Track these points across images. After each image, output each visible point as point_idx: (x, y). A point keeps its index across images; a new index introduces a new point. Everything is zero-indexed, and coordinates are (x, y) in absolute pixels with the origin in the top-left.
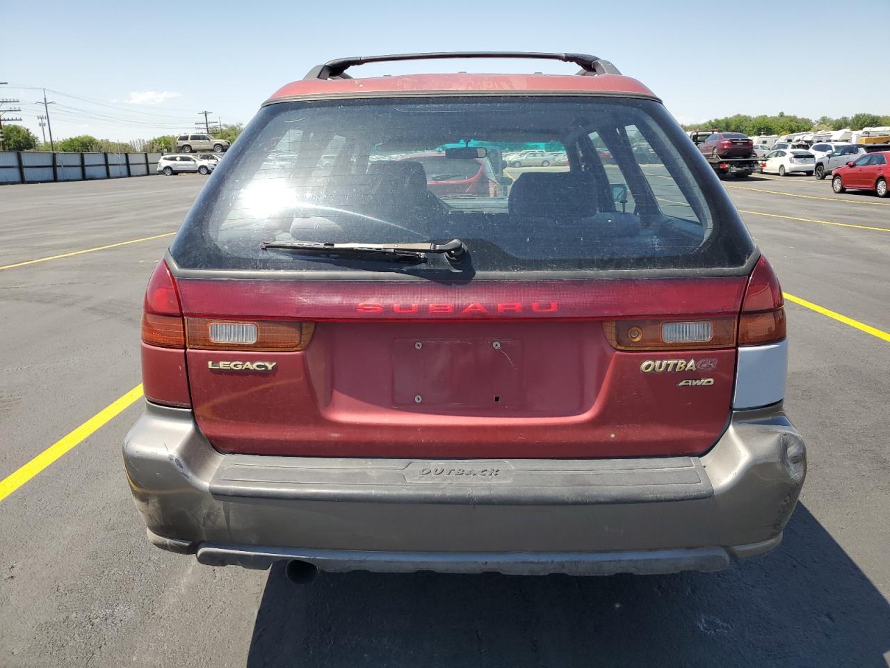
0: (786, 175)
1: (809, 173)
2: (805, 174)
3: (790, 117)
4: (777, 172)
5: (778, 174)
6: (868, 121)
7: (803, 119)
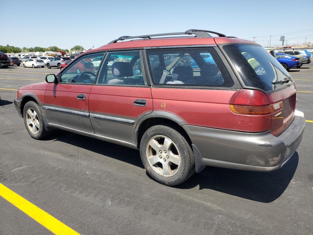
0: (35, 67)
1: (43, 67)
2: (41, 67)
3: (12, 47)
4: (32, 66)
5: (32, 67)
6: (40, 49)
7: (17, 48)
